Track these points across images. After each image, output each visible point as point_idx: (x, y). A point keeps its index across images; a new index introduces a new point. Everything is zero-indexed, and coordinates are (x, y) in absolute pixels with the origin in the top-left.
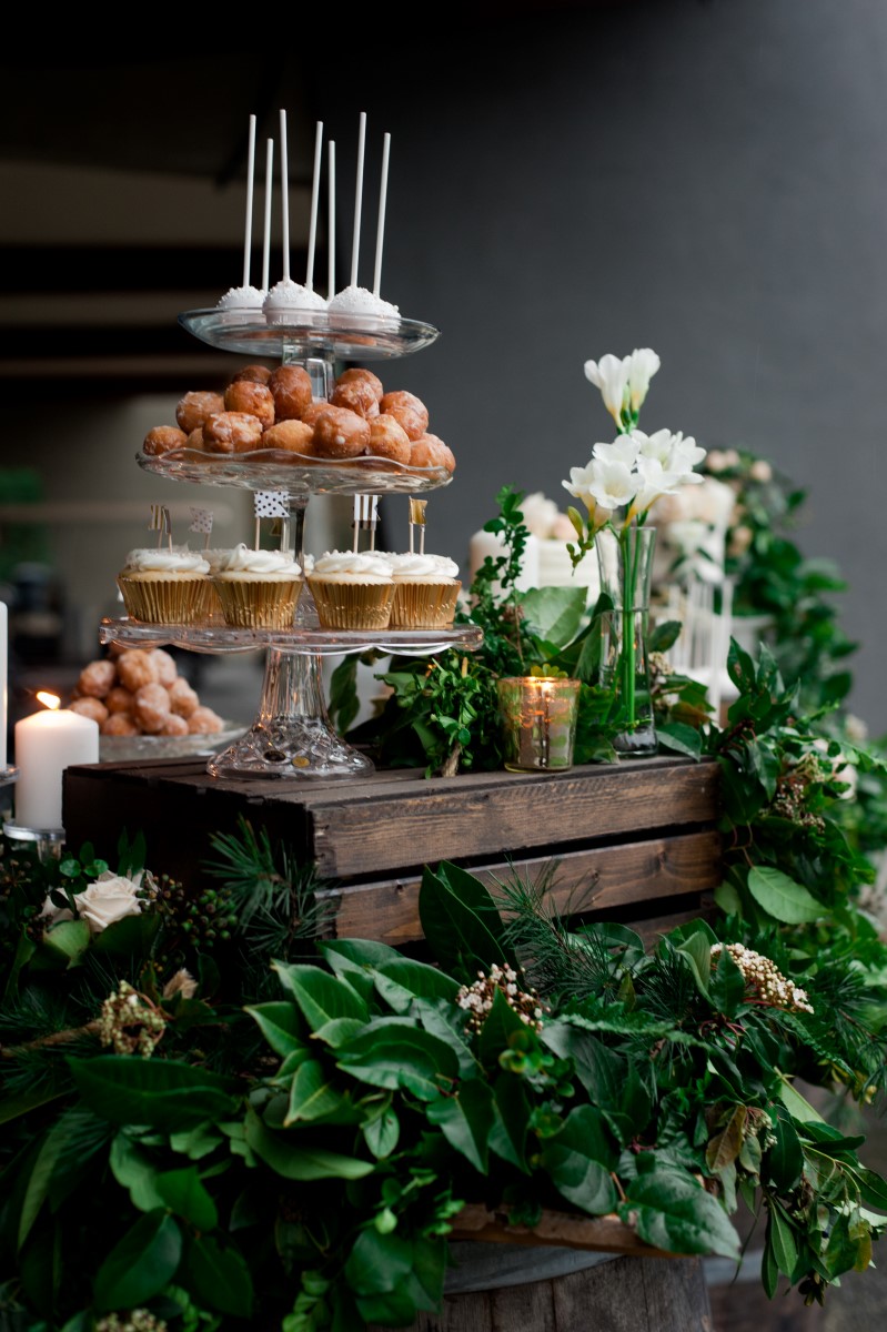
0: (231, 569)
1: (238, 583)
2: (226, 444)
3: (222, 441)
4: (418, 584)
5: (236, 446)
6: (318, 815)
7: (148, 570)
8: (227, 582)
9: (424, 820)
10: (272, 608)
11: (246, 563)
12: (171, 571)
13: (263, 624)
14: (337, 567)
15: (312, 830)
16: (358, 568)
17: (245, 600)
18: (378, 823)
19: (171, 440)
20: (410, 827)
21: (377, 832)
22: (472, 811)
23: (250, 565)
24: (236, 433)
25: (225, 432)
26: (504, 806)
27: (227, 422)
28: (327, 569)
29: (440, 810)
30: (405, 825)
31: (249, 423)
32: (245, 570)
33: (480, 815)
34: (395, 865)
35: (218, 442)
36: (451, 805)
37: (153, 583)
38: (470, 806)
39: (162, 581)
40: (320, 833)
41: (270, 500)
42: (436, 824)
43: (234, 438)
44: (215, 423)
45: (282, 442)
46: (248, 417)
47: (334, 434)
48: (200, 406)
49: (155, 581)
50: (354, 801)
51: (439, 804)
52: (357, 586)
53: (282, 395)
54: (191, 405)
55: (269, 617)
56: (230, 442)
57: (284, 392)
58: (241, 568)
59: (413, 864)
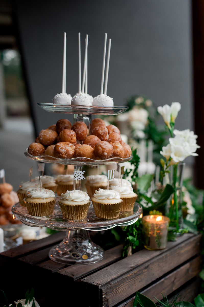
0: (67, 200)
1: (70, 206)
2: (64, 155)
3: (62, 154)
4: (127, 198)
5: (67, 156)
6: (104, 290)
7: (34, 198)
8: (66, 205)
9: (132, 280)
10: (82, 213)
11: (73, 198)
12: (43, 199)
13: (79, 219)
14: (104, 198)
15: (102, 295)
16: (111, 197)
17: (73, 211)
18: (120, 286)
19: (38, 149)
20: (128, 284)
21: (120, 289)
22: (144, 272)
23: (74, 199)
24: (67, 152)
25: (63, 151)
26: (152, 268)
27: (64, 147)
28: (100, 198)
29: (137, 275)
30: (127, 284)
31: (71, 146)
32: (72, 200)
33: (146, 273)
34: (124, 298)
35: (61, 154)
36: (139, 272)
37: (37, 204)
38: (144, 271)
39: (40, 203)
40: (104, 296)
41: (79, 174)
42: (135, 280)
43: (67, 153)
44: (60, 148)
45: (84, 154)
46: (71, 144)
47: (103, 152)
48: (48, 136)
49: (38, 203)
50: (113, 280)
51: (136, 273)
52: (112, 205)
53: (79, 133)
54: (45, 136)
55: (80, 217)
56: (65, 154)
57: (79, 132)
58: (71, 200)
59: (129, 296)
